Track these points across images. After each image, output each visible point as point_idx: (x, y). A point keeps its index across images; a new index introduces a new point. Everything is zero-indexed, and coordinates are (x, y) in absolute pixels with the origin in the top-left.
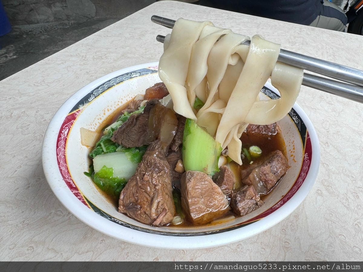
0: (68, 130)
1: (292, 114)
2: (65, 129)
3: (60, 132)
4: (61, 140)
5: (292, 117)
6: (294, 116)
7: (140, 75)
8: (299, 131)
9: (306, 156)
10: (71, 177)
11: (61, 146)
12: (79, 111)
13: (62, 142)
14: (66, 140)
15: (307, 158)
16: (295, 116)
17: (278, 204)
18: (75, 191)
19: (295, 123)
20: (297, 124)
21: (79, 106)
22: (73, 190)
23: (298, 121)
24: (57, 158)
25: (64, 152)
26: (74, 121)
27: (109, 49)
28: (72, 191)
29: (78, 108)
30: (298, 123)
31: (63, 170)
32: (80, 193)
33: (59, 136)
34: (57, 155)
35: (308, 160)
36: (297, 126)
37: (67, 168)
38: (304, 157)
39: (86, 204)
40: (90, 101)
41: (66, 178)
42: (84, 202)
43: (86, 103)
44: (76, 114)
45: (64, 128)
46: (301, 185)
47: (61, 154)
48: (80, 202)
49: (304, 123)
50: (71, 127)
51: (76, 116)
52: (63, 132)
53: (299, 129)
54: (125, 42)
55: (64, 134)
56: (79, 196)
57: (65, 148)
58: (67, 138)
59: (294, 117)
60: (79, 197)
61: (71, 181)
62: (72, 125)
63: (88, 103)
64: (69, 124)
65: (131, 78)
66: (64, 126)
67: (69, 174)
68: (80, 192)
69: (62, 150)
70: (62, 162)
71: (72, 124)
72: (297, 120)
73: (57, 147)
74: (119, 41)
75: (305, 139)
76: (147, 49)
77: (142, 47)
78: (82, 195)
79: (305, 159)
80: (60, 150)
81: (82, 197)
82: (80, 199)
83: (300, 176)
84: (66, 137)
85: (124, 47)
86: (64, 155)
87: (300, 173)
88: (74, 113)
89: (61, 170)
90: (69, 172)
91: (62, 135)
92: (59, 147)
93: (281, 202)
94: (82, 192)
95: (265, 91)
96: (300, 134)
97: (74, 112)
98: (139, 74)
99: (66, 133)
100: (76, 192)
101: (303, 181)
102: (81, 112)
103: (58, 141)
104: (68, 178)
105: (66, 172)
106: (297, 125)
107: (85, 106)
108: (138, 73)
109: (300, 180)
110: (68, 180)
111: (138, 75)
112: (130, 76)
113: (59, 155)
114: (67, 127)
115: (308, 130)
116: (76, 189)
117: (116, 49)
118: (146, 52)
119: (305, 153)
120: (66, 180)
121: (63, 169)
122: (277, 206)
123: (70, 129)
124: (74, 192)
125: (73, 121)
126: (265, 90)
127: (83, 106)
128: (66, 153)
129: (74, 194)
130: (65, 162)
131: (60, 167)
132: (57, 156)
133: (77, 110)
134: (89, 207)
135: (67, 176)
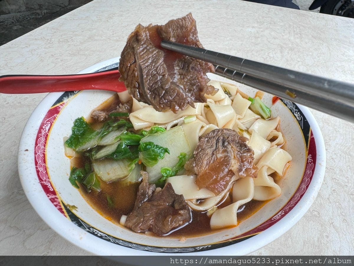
0: (49, 125)
1: (294, 109)
2: (47, 124)
3: (41, 128)
4: (41, 136)
9: (310, 158)
10: (49, 179)
11: (41, 143)
12: (64, 104)
13: (43, 139)
14: (47, 136)
15: (311, 161)
16: (298, 112)
17: (279, 214)
18: (52, 195)
19: (297, 120)
21: (63, 99)
22: (50, 195)
23: (301, 118)
24: (35, 157)
25: (44, 150)
26: (58, 115)
27: (75, 32)
28: (48, 196)
29: (62, 101)
30: (300, 120)
31: (40, 171)
32: (57, 198)
33: (40, 132)
34: (35, 153)
35: (312, 163)
37: (46, 169)
38: (308, 159)
39: (63, 212)
40: (75, 93)
41: (43, 181)
42: (61, 210)
43: (71, 95)
44: (60, 108)
45: (45, 123)
46: (305, 193)
47: (39, 152)
48: (56, 209)
49: (308, 120)
50: (53, 122)
51: (60, 109)
52: (44, 127)
53: (301, 127)
54: (92, 25)
55: (45, 130)
56: (55, 201)
57: (45, 146)
58: (49, 134)
59: (296, 113)
60: (55, 203)
61: (49, 183)
62: (54, 120)
63: (73, 95)
64: (51, 119)
66: (46, 121)
67: (48, 175)
68: (57, 196)
69: (42, 148)
70: (40, 161)
71: (55, 118)
72: (299, 116)
73: (36, 144)
74: (85, 24)
75: (308, 138)
76: (114, 31)
77: (109, 29)
78: (59, 200)
79: (308, 161)
80: (39, 148)
81: (59, 203)
82: (56, 206)
83: (302, 181)
84: (47, 133)
85: (91, 30)
86: (44, 154)
87: (303, 178)
88: (58, 107)
89: (38, 172)
90: (47, 173)
91: (43, 131)
92: (38, 145)
93: (282, 212)
94: (60, 197)
97: (58, 105)
99: (47, 128)
100: (53, 197)
101: (307, 187)
102: (66, 105)
103: (38, 138)
104: (45, 180)
105: (44, 173)
107: (70, 99)
109: (304, 186)
110: (45, 183)
113: (38, 154)
114: (49, 122)
115: (311, 128)
116: (54, 193)
117: (83, 32)
118: (113, 34)
119: (308, 155)
120: (43, 182)
121: (41, 169)
122: (278, 218)
123: (53, 124)
124: (50, 198)
125: (55, 115)
127: (68, 98)
128: (45, 150)
129: (50, 199)
130: (44, 161)
131: (37, 168)
132: (35, 155)
133: (61, 103)
134: (65, 216)
135: (45, 178)
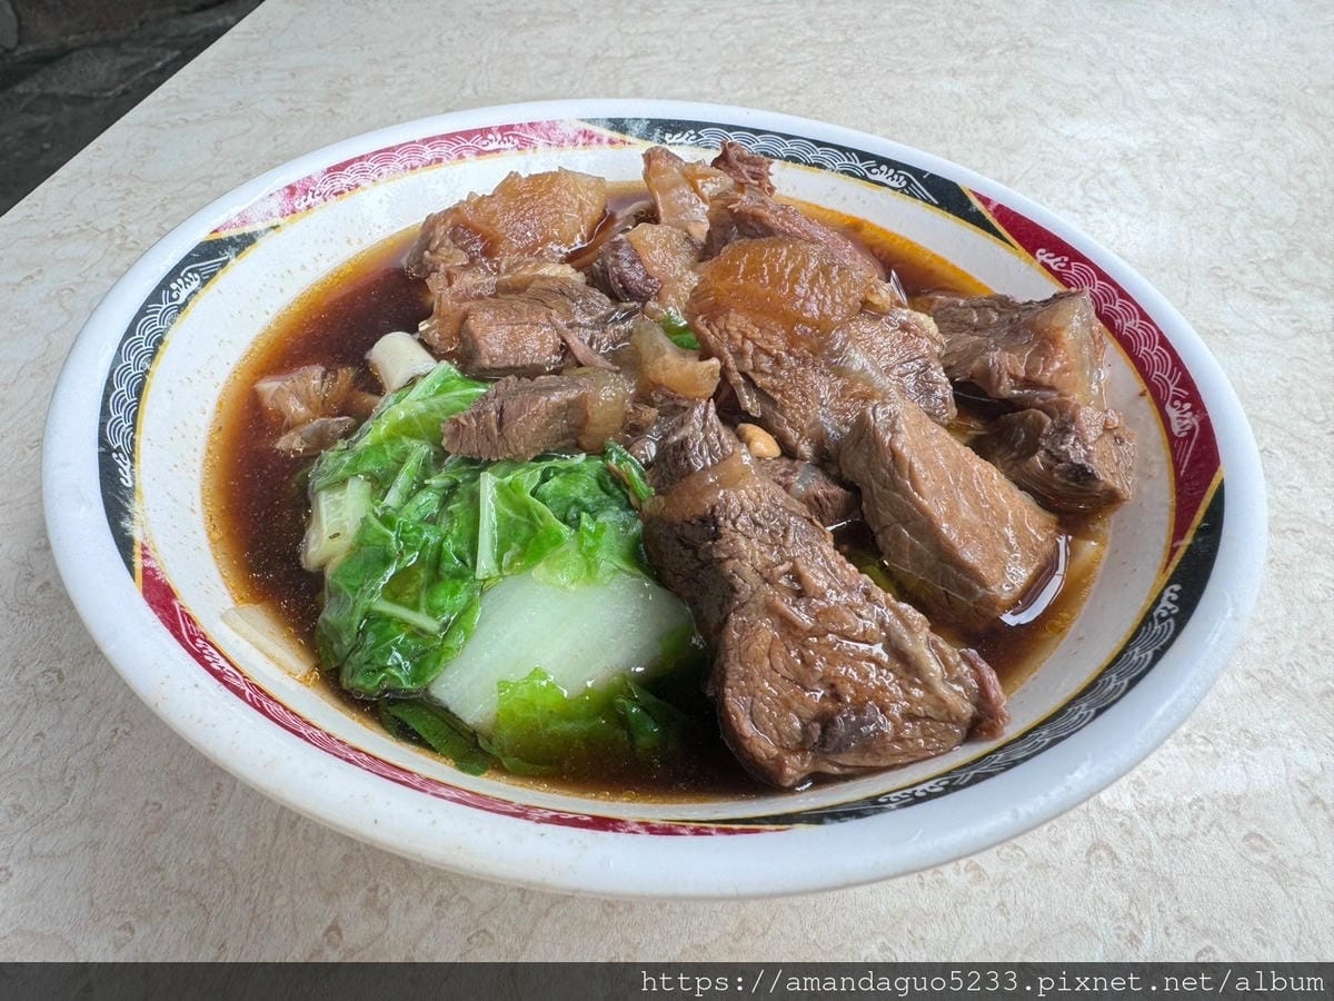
5: (864, 178)
6: (869, 169)
7: (204, 283)
8: (932, 204)
20: (906, 187)
36: (911, 195)
65: (182, 308)
95: (699, 137)
96: (948, 211)
98: (196, 275)
106: (908, 191)
108: (190, 275)
111: (195, 285)
112: (172, 300)
126: (696, 134)
